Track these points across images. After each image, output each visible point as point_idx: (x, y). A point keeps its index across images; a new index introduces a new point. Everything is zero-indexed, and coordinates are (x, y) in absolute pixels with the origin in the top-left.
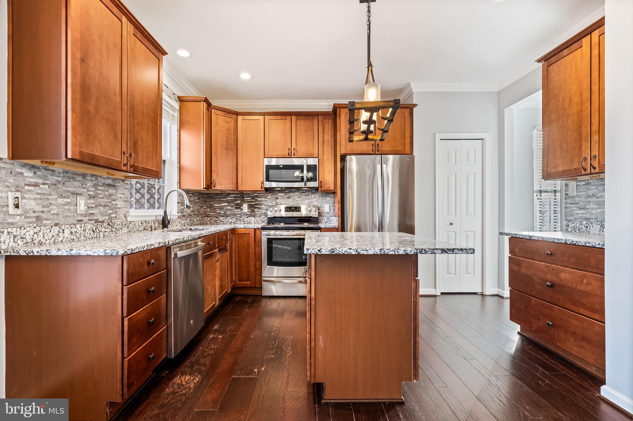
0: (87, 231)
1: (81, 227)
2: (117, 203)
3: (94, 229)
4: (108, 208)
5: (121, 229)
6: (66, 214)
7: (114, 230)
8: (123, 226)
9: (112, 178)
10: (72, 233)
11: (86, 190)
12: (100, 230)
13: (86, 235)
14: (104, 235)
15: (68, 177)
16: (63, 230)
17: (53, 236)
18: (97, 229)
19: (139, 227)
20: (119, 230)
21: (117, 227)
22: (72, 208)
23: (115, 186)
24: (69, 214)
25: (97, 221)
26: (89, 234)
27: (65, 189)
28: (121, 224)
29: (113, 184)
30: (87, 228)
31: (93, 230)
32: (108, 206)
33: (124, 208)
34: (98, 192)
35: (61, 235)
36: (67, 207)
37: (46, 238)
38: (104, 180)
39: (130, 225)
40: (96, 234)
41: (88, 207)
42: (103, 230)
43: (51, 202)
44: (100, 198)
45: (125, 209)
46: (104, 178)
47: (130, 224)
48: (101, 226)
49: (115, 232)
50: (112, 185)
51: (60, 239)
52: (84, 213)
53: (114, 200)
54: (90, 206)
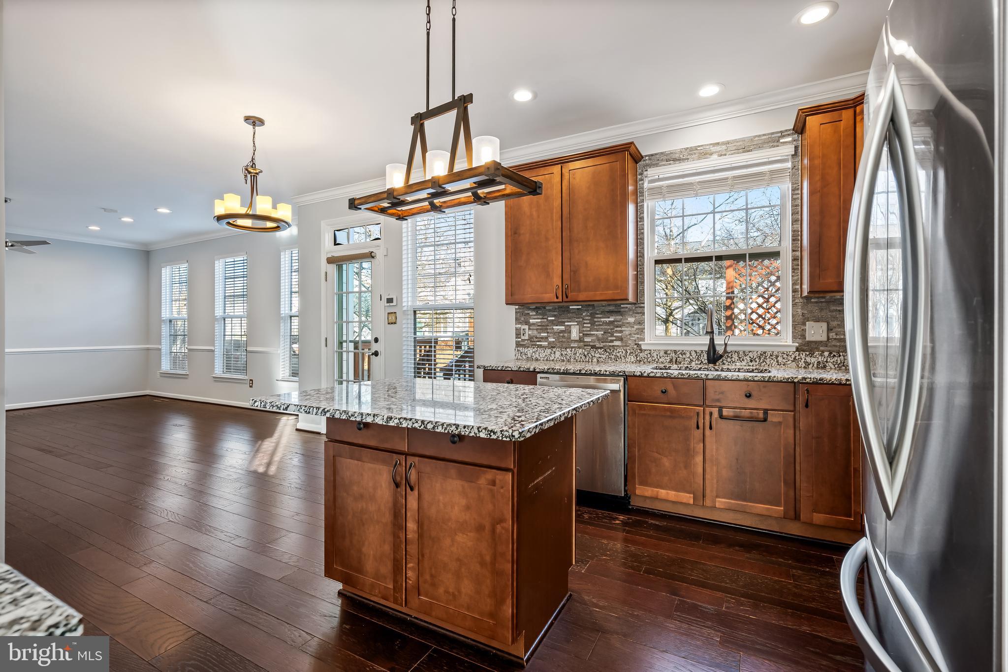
0: (578, 354)
1: (571, 351)
2: (623, 329)
3: (586, 353)
4: (610, 335)
5: (624, 357)
6: (561, 340)
7: (613, 357)
8: (628, 354)
9: (615, 304)
10: (562, 355)
11: (581, 320)
12: (593, 355)
13: (577, 358)
14: (598, 361)
15: (562, 311)
16: (555, 352)
17: (546, 356)
18: (589, 354)
19: (659, 358)
20: (620, 358)
21: (618, 355)
22: (566, 335)
23: (620, 312)
24: (564, 340)
25: (593, 347)
26: (579, 357)
27: (559, 320)
28: (624, 352)
29: (616, 310)
30: (577, 352)
31: (584, 354)
32: (609, 333)
33: (635, 334)
34: (596, 320)
35: (553, 355)
36: (561, 335)
37: (541, 356)
38: (603, 308)
39: (641, 354)
40: (587, 358)
41: (583, 334)
42: (598, 355)
43: (548, 331)
44: (597, 325)
45: (636, 336)
46: (604, 306)
47: (641, 352)
48: (595, 352)
49: (614, 359)
50: (616, 312)
51: (551, 359)
52: (578, 338)
53: (617, 327)
54: (585, 333)
